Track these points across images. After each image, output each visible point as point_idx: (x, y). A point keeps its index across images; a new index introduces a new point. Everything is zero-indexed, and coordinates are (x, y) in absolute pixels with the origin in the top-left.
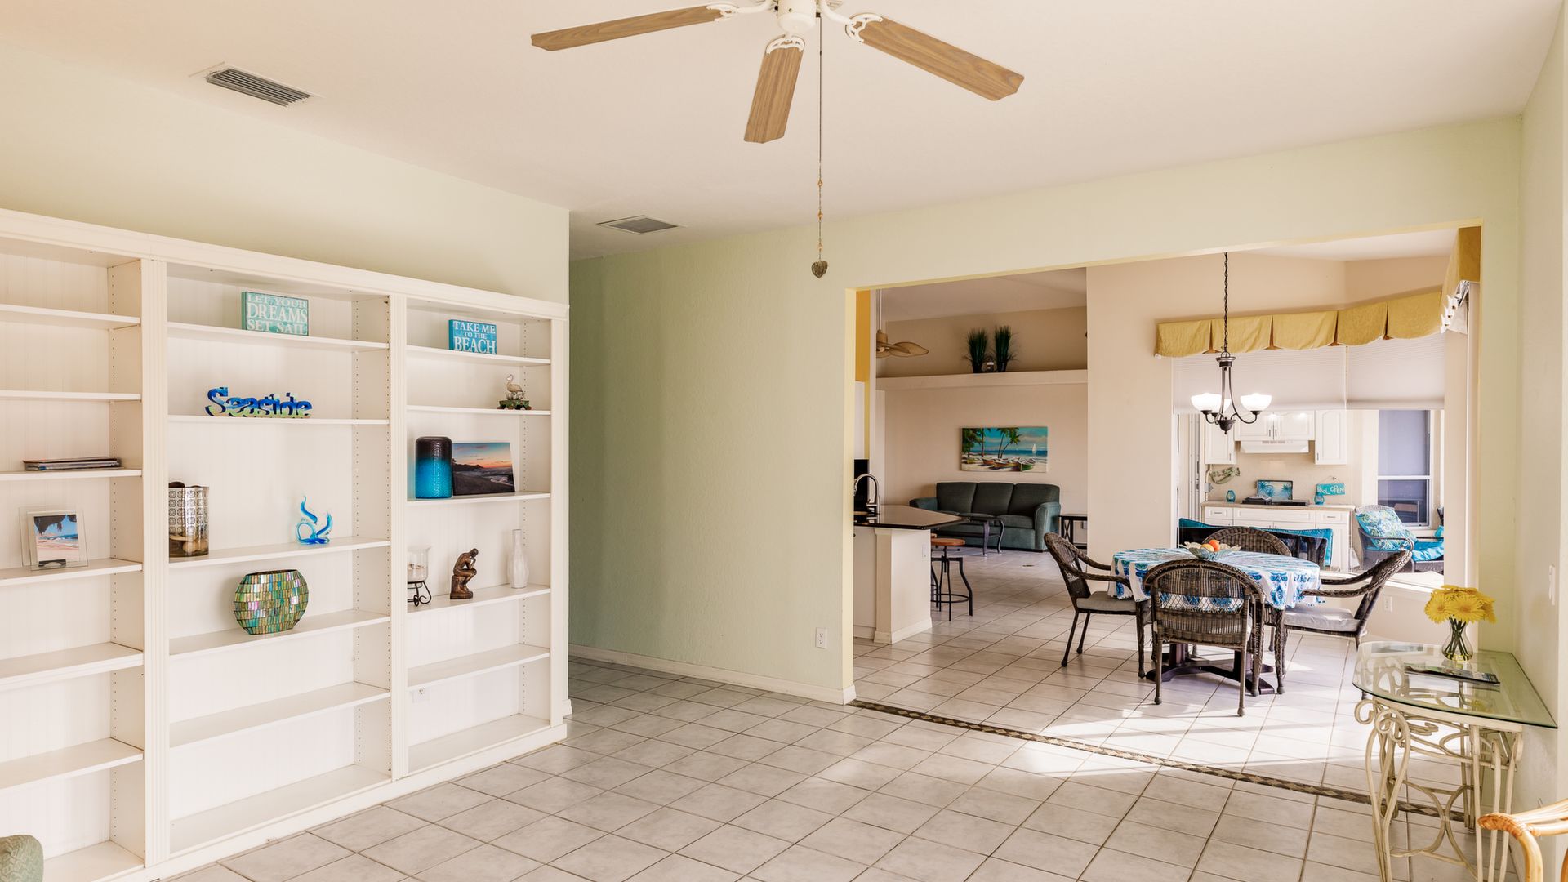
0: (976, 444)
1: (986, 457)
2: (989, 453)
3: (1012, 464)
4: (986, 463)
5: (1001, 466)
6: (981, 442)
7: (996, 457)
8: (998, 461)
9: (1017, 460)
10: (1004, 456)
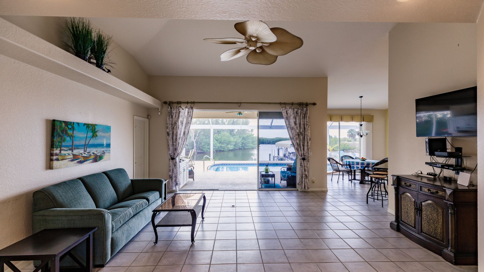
0: (68, 139)
1: (76, 152)
2: (78, 147)
3: (93, 157)
4: (75, 158)
5: (86, 159)
6: (72, 137)
7: (82, 151)
8: (84, 155)
9: (95, 152)
10: (88, 150)
